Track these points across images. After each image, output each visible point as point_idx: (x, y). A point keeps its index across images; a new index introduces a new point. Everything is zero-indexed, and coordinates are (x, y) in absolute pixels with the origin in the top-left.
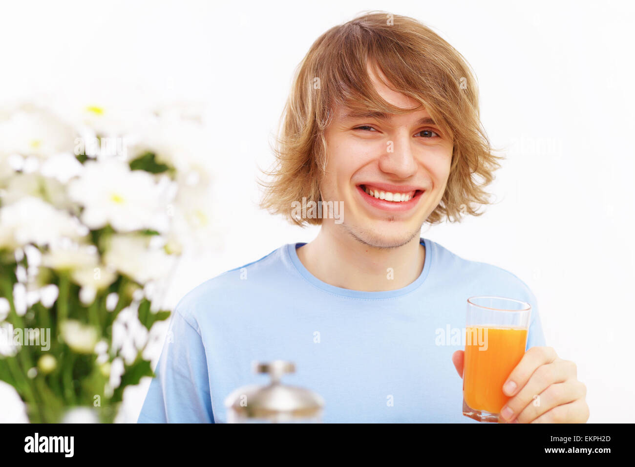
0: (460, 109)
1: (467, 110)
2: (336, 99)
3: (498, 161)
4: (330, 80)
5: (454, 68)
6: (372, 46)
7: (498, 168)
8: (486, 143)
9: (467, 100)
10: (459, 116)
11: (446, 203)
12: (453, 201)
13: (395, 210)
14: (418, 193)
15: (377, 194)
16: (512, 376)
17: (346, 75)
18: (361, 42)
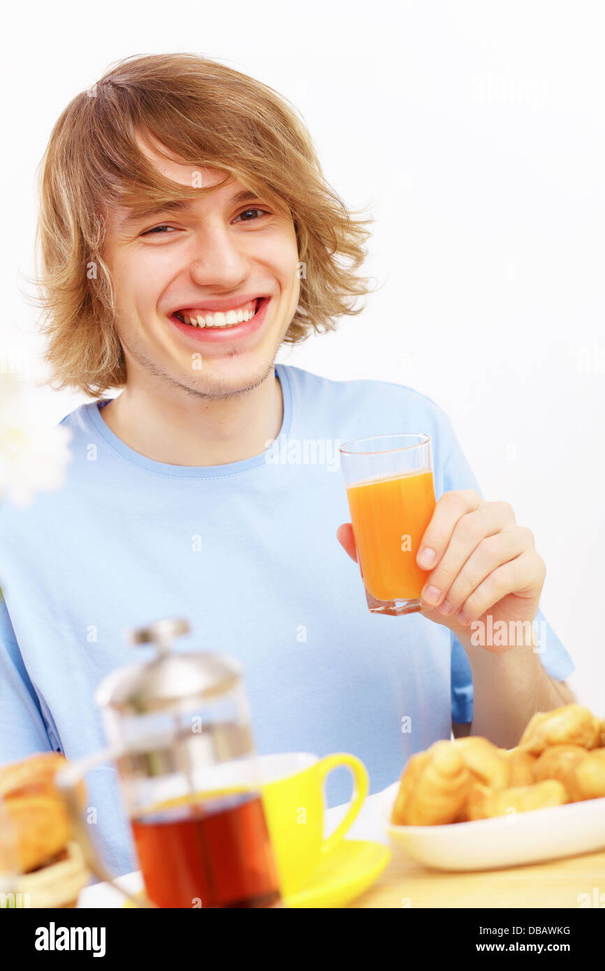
0: (287, 166)
1: (298, 165)
2: (105, 201)
3: (366, 227)
4: (89, 175)
5: (263, 109)
6: (136, 109)
7: (368, 237)
8: (339, 206)
9: (295, 152)
10: (289, 176)
11: (307, 308)
12: (316, 302)
13: (234, 337)
14: (260, 302)
15: (202, 320)
16: (425, 540)
17: (109, 160)
18: (118, 108)
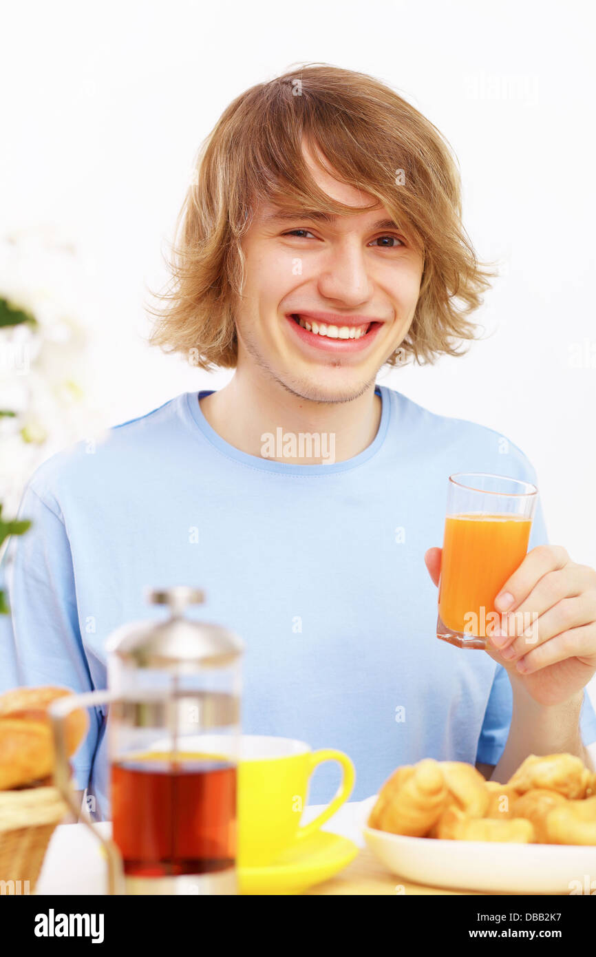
0: (433, 207)
1: (444, 207)
2: (257, 192)
3: (490, 280)
4: (249, 165)
5: (425, 149)
6: (309, 116)
7: (488, 288)
8: (470, 255)
9: (444, 195)
10: (432, 217)
11: (415, 339)
12: (424, 336)
13: (342, 350)
14: (373, 326)
15: (316, 328)
16: (508, 585)
17: (273, 159)
18: (293, 111)
